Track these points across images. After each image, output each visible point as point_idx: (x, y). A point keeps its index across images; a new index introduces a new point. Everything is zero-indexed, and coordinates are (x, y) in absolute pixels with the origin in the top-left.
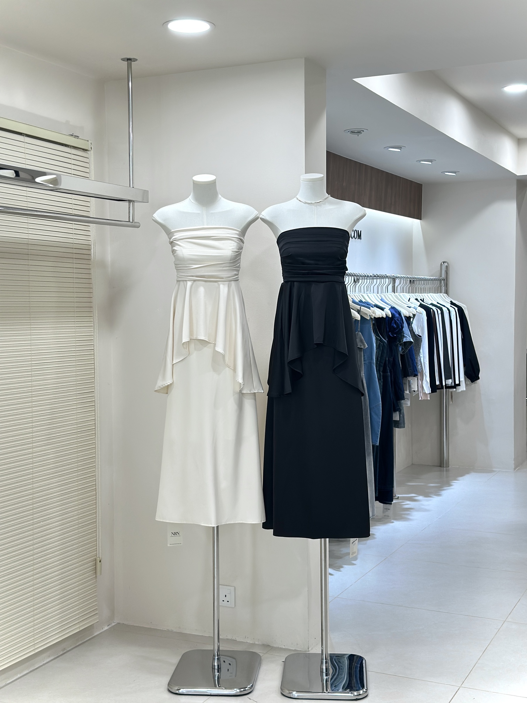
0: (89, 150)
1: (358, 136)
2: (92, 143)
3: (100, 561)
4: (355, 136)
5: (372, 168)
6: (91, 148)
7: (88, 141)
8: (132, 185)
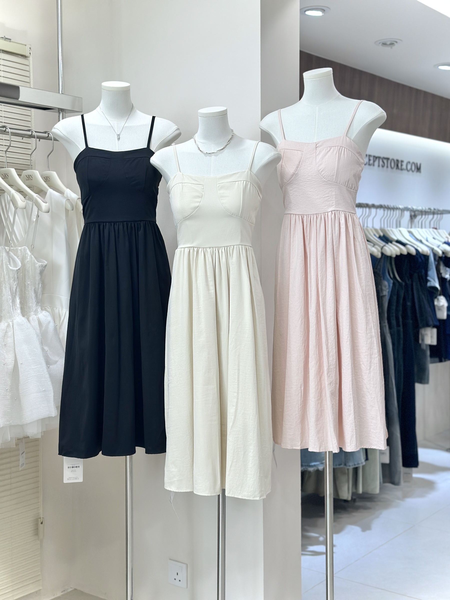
0: (27, 55)
1: (391, 48)
2: (31, 49)
3: (42, 523)
4: (387, 49)
5: (434, 96)
6: (30, 53)
7: (26, 45)
8: (62, 91)
